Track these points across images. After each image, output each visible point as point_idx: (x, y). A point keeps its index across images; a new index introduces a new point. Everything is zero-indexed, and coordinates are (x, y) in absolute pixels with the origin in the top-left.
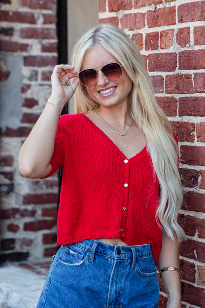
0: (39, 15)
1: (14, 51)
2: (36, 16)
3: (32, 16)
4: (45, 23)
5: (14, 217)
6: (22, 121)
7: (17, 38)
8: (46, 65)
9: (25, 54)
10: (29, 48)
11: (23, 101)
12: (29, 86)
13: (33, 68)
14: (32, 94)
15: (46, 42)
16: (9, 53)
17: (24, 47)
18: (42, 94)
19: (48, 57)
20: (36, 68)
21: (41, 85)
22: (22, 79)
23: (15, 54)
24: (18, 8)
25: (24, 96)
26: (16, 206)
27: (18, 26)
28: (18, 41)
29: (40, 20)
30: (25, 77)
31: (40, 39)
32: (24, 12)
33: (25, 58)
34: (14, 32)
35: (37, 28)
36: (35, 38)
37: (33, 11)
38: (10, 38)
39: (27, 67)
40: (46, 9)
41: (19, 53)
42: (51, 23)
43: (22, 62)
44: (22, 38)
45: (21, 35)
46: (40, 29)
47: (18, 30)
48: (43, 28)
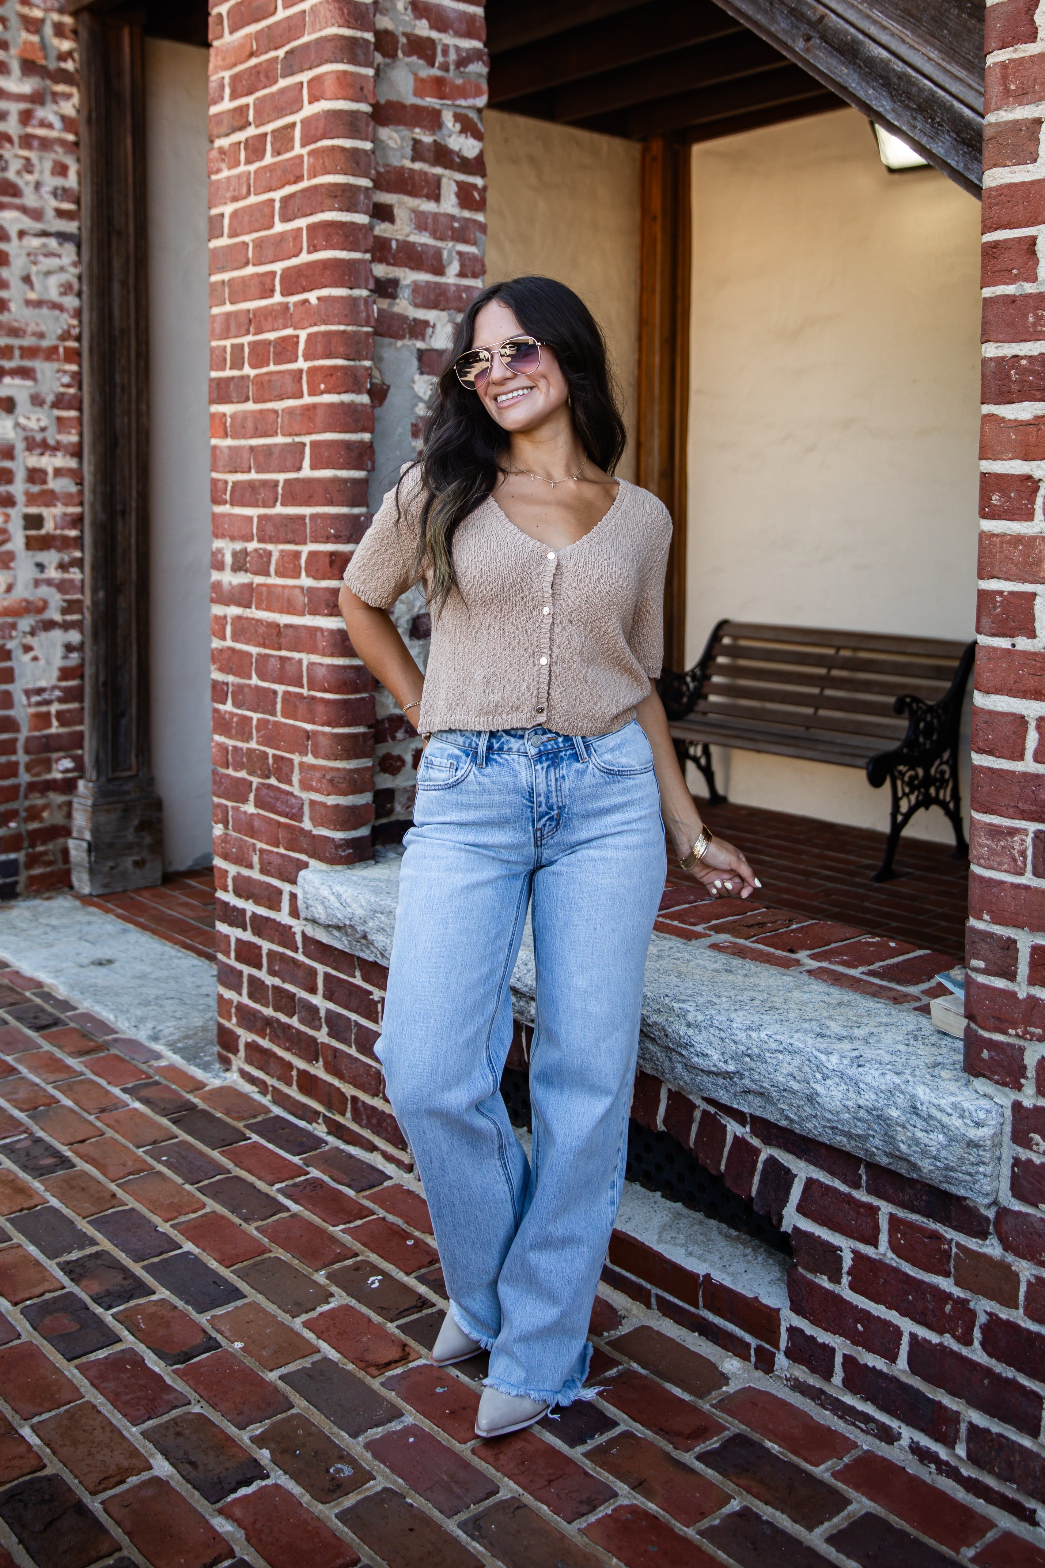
0: (450, 253)
1: (398, 336)
2: (445, 254)
3: (438, 253)
4: (462, 274)
5: (394, 738)
7: (404, 306)
9: (420, 345)
10: (429, 330)
16: (387, 340)
17: (419, 329)
22: (416, 405)
23: (399, 343)
24: (408, 236)
27: (408, 277)
28: (406, 314)
29: (454, 268)
30: (420, 399)
31: (452, 311)
32: (422, 245)
33: (421, 355)
34: (399, 289)
35: (446, 284)
36: (443, 310)
37: (439, 244)
38: (391, 305)
39: (426, 377)
40: (466, 241)
41: (407, 342)
42: (475, 276)
43: (415, 363)
44: (416, 306)
45: (414, 298)
46: (453, 288)
47: (408, 286)
48: (458, 286)
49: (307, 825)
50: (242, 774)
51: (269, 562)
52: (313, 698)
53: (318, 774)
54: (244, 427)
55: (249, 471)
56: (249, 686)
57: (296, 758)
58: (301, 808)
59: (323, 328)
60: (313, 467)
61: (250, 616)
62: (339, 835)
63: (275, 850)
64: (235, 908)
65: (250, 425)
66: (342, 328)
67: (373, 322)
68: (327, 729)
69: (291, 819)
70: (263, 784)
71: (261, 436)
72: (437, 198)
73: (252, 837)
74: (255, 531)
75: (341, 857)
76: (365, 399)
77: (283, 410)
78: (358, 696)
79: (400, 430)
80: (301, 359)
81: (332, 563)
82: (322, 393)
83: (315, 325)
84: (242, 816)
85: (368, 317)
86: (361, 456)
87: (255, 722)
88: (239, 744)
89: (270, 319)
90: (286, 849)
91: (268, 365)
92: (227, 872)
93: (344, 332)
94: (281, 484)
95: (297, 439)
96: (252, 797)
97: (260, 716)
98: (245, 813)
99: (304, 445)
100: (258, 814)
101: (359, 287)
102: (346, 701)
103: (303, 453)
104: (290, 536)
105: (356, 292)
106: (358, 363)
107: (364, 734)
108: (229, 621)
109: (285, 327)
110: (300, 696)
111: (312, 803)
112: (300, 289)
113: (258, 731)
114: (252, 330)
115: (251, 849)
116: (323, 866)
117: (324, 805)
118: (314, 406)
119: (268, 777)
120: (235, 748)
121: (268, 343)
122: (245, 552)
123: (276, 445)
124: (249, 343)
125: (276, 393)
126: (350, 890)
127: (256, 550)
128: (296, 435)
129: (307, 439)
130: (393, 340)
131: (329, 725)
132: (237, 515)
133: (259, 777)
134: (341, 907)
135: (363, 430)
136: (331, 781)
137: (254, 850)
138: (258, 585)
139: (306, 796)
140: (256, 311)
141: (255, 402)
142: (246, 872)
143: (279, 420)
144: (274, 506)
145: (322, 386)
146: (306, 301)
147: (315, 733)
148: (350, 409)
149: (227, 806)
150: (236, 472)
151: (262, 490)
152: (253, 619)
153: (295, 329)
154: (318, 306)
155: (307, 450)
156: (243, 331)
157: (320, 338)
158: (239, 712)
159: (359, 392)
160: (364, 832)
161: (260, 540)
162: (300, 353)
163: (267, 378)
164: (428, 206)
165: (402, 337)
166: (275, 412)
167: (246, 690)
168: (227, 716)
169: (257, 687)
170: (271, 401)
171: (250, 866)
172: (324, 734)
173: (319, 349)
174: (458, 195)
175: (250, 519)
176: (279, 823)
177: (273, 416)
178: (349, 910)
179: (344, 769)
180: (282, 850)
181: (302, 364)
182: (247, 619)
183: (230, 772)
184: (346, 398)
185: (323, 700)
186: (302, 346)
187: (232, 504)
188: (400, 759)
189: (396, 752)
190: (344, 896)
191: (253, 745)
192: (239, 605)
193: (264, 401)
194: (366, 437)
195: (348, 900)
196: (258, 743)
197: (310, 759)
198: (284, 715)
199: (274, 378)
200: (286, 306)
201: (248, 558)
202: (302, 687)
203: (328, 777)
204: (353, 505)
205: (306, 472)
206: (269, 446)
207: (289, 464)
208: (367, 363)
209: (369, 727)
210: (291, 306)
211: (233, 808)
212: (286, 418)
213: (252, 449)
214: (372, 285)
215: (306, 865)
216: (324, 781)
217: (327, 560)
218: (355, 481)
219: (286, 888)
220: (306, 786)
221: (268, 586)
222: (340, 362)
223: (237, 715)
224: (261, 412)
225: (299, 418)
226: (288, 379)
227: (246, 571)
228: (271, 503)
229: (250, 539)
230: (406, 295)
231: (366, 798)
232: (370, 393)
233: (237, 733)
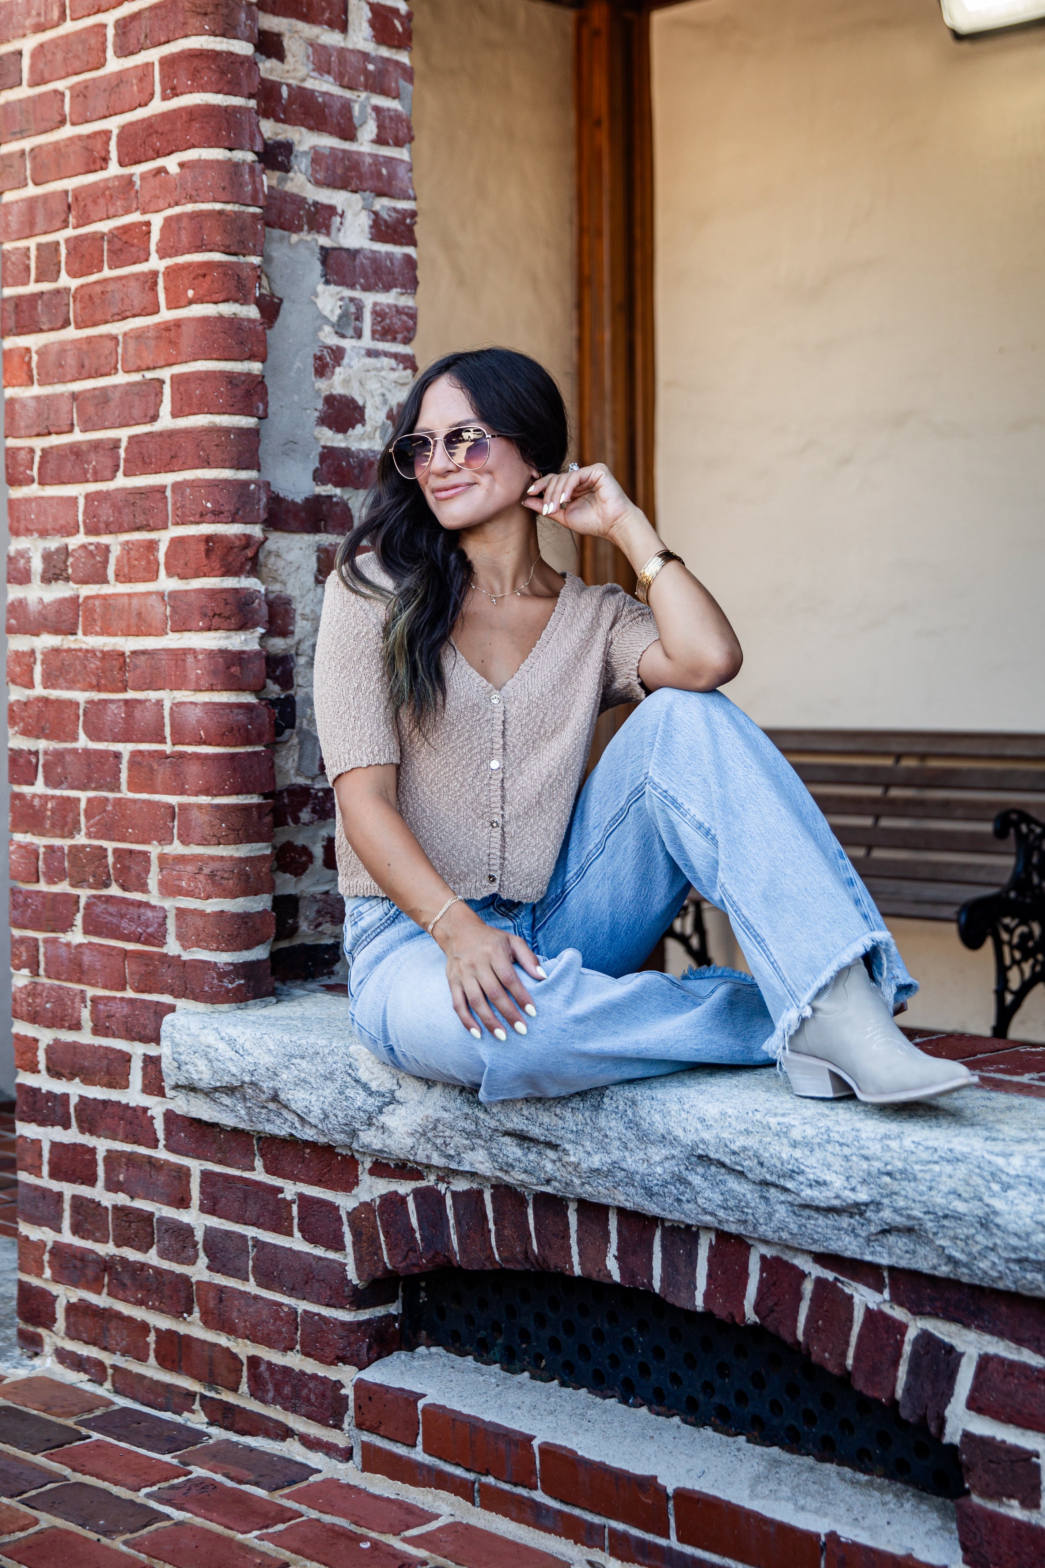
0: (363, 107)
1: (292, 227)
2: (356, 109)
3: (346, 107)
4: (380, 141)
5: (296, 820)
6: (318, 477)
7: (300, 183)
8: (387, 288)
9: (324, 241)
10: (337, 220)
11: (320, 405)
12: (338, 354)
13: (347, 293)
14: (346, 382)
15: (382, 204)
16: (277, 233)
17: (321, 217)
18: (373, 385)
19: (390, 256)
20: (357, 294)
21: (371, 353)
22: (320, 328)
23: (294, 238)
24: (303, 80)
25: (323, 386)
26: (301, 781)
27: (306, 140)
28: (304, 195)
29: (369, 131)
30: (326, 320)
31: (368, 193)
32: (325, 94)
33: (326, 254)
34: (292, 158)
35: (359, 153)
36: (355, 191)
37: (348, 94)
38: (282, 181)
39: (333, 288)
40: (385, 92)
41: (305, 236)
42: (398, 143)
43: (318, 267)
44: (318, 183)
45: (315, 171)
46: (368, 160)
47: (305, 153)
48: (375, 156)
49: (172, 947)
50: (63, 887)
51: (106, 561)
52: (182, 755)
53: (190, 868)
54: (61, 366)
55: (71, 431)
56: (75, 751)
57: (154, 850)
58: (163, 924)
59: (189, 208)
60: (175, 415)
61: (73, 646)
62: (223, 958)
63: (119, 994)
64: (50, 1096)
65: (71, 361)
66: (218, 206)
67: (262, 202)
68: (204, 800)
69: (145, 943)
70: (99, 897)
71: (90, 377)
72: (343, 27)
73: (79, 981)
74: (81, 518)
75: (228, 991)
76: (252, 312)
77: (125, 335)
78: (249, 749)
79: (298, 364)
80: (154, 256)
81: (208, 552)
82: (191, 302)
83: (177, 204)
84: (63, 952)
85: (255, 191)
86: (248, 394)
87: (83, 805)
88: (57, 842)
89: (102, 201)
90: (138, 990)
91: (100, 270)
92: (36, 1040)
93: (221, 213)
94: (124, 444)
95: (149, 375)
96: (79, 919)
97: (91, 794)
98: (68, 945)
99: (162, 382)
100: (90, 943)
101: (241, 148)
102: (233, 756)
103: (159, 394)
104: (140, 519)
105: (239, 155)
106: (242, 259)
107: (259, 806)
108: (39, 657)
109: (128, 211)
110: (163, 756)
111: (181, 913)
112: (151, 153)
113: (88, 817)
114: (72, 220)
115: (78, 999)
116: (201, 1007)
117: (202, 914)
118: (178, 324)
119: (107, 886)
120: (50, 849)
121: (99, 237)
122: (65, 551)
123: (115, 387)
124: (67, 241)
125: (116, 310)
126: (248, 1031)
127: (84, 547)
128: (148, 369)
129: (165, 374)
130: (286, 233)
131: (207, 792)
132: (52, 498)
133: (91, 887)
134: (236, 1057)
135: (251, 357)
136: (212, 875)
137: (83, 1000)
138: (87, 598)
139: (170, 904)
140: (78, 193)
141: (78, 327)
142: (68, 1036)
143: (120, 350)
144: (113, 478)
145: (190, 293)
146: (162, 170)
147: (184, 807)
148: (233, 324)
149: (36, 940)
150: (49, 434)
151: (93, 456)
152: (80, 650)
153: (144, 212)
154: (181, 176)
155: (167, 389)
156: (58, 224)
157: (185, 223)
158: (58, 792)
159: (244, 302)
160: (260, 953)
161: (89, 532)
162: (153, 247)
163: (98, 289)
164: (331, 38)
165: (298, 229)
166: (114, 338)
167: (68, 758)
168: (36, 802)
169: (86, 751)
170: (106, 322)
171: (76, 1026)
172: (200, 807)
173: (185, 237)
174: (372, 24)
175: (74, 500)
176: (126, 953)
177: (111, 344)
178: (249, 1059)
179: (231, 858)
180: (130, 994)
181: (156, 263)
182: (69, 650)
183: (43, 886)
184: (227, 309)
185: (196, 756)
186: (155, 236)
187: (42, 483)
188: (305, 851)
189: (299, 841)
190: (241, 1041)
191: (81, 839)
192: (57, 631)
193: (95, 324)
194: (255, 367)
195: (247, 1045)
196: (89, 835)
197: (176, 848)
198: (132, 787)
199: (110, 287)
200: (129, 181)
201: (71, 560)
202: (163, 741)
203: (206, 871)
204: (238, 467)
205: (166, 421)
206: (104, 390)
207: (136, 412)
208: (256, 260)
209: (266, 796)
210: (137, 180)
211: (46, 941)
212: (132, 345)
213: (74, 396)
214: (259, 147)
215: (172, 1009)
216: (201, 877)
217: (202, 547)
218: (242, 432)
219: (138, 1050)
220: (169, 889)
221: (105, 597)
222: (217, 257)
223: (53, 797)
224: (89, 340)
225: (152, 343)
226: (134, 288)
227: (67, 579)
228: (108, 473)
229: (72, 531)
230: (303, 168)
231: (260, 903)
232: (259, 303)
233: (53, 825)
